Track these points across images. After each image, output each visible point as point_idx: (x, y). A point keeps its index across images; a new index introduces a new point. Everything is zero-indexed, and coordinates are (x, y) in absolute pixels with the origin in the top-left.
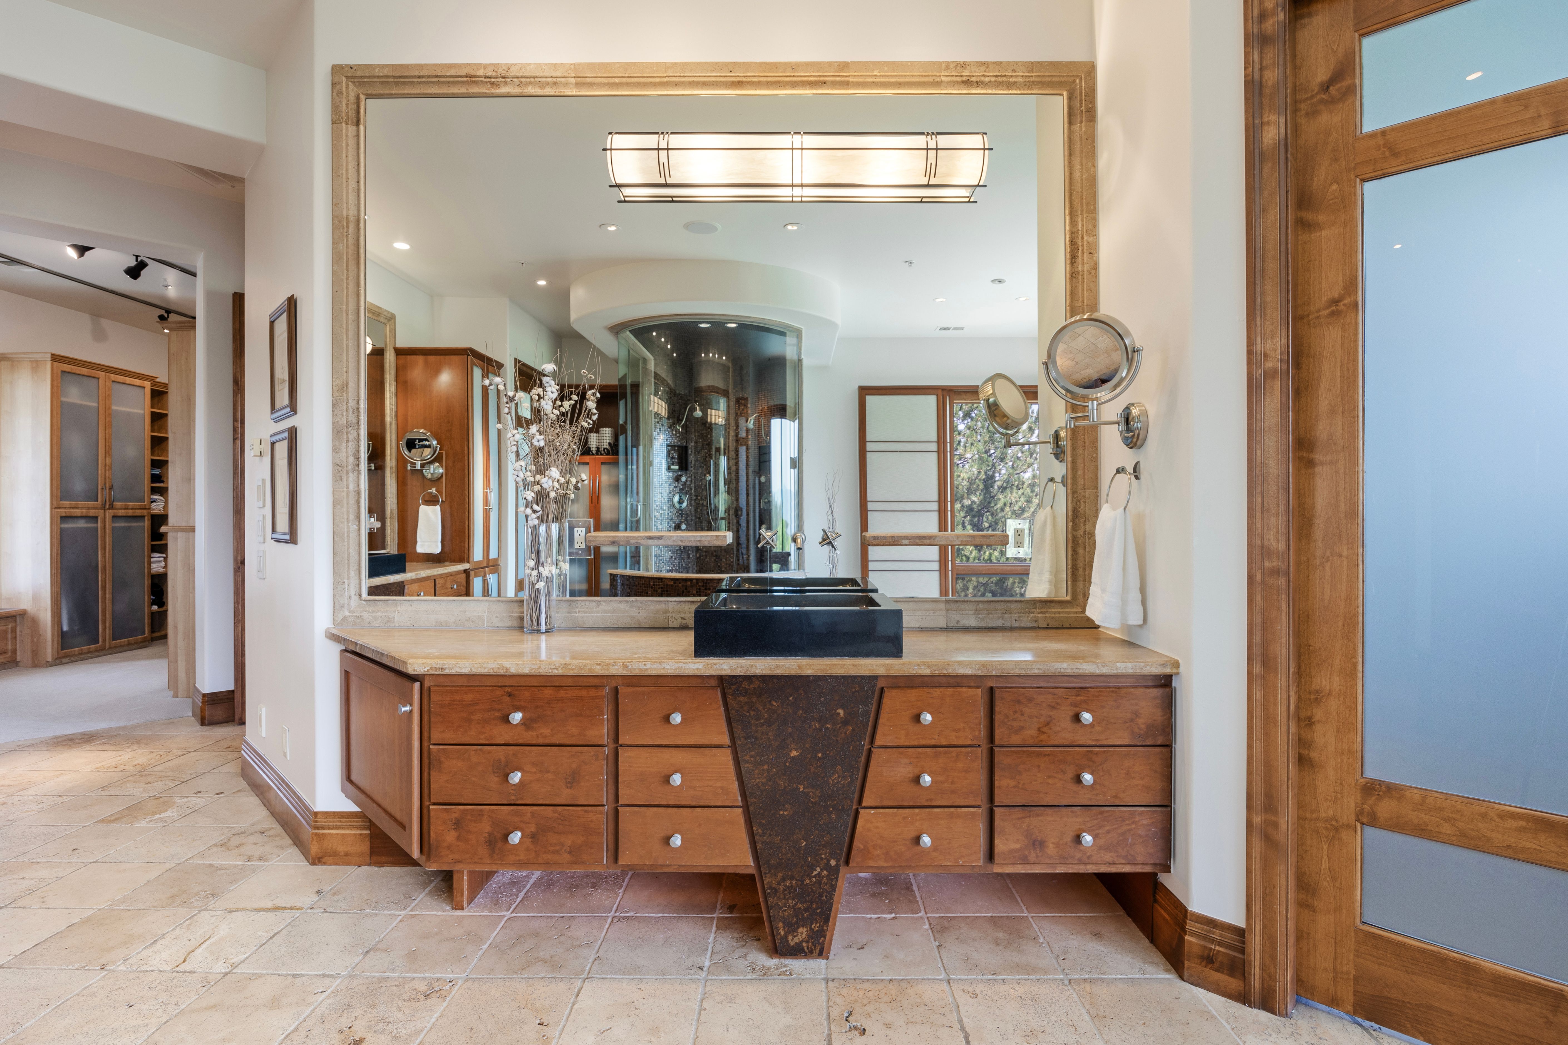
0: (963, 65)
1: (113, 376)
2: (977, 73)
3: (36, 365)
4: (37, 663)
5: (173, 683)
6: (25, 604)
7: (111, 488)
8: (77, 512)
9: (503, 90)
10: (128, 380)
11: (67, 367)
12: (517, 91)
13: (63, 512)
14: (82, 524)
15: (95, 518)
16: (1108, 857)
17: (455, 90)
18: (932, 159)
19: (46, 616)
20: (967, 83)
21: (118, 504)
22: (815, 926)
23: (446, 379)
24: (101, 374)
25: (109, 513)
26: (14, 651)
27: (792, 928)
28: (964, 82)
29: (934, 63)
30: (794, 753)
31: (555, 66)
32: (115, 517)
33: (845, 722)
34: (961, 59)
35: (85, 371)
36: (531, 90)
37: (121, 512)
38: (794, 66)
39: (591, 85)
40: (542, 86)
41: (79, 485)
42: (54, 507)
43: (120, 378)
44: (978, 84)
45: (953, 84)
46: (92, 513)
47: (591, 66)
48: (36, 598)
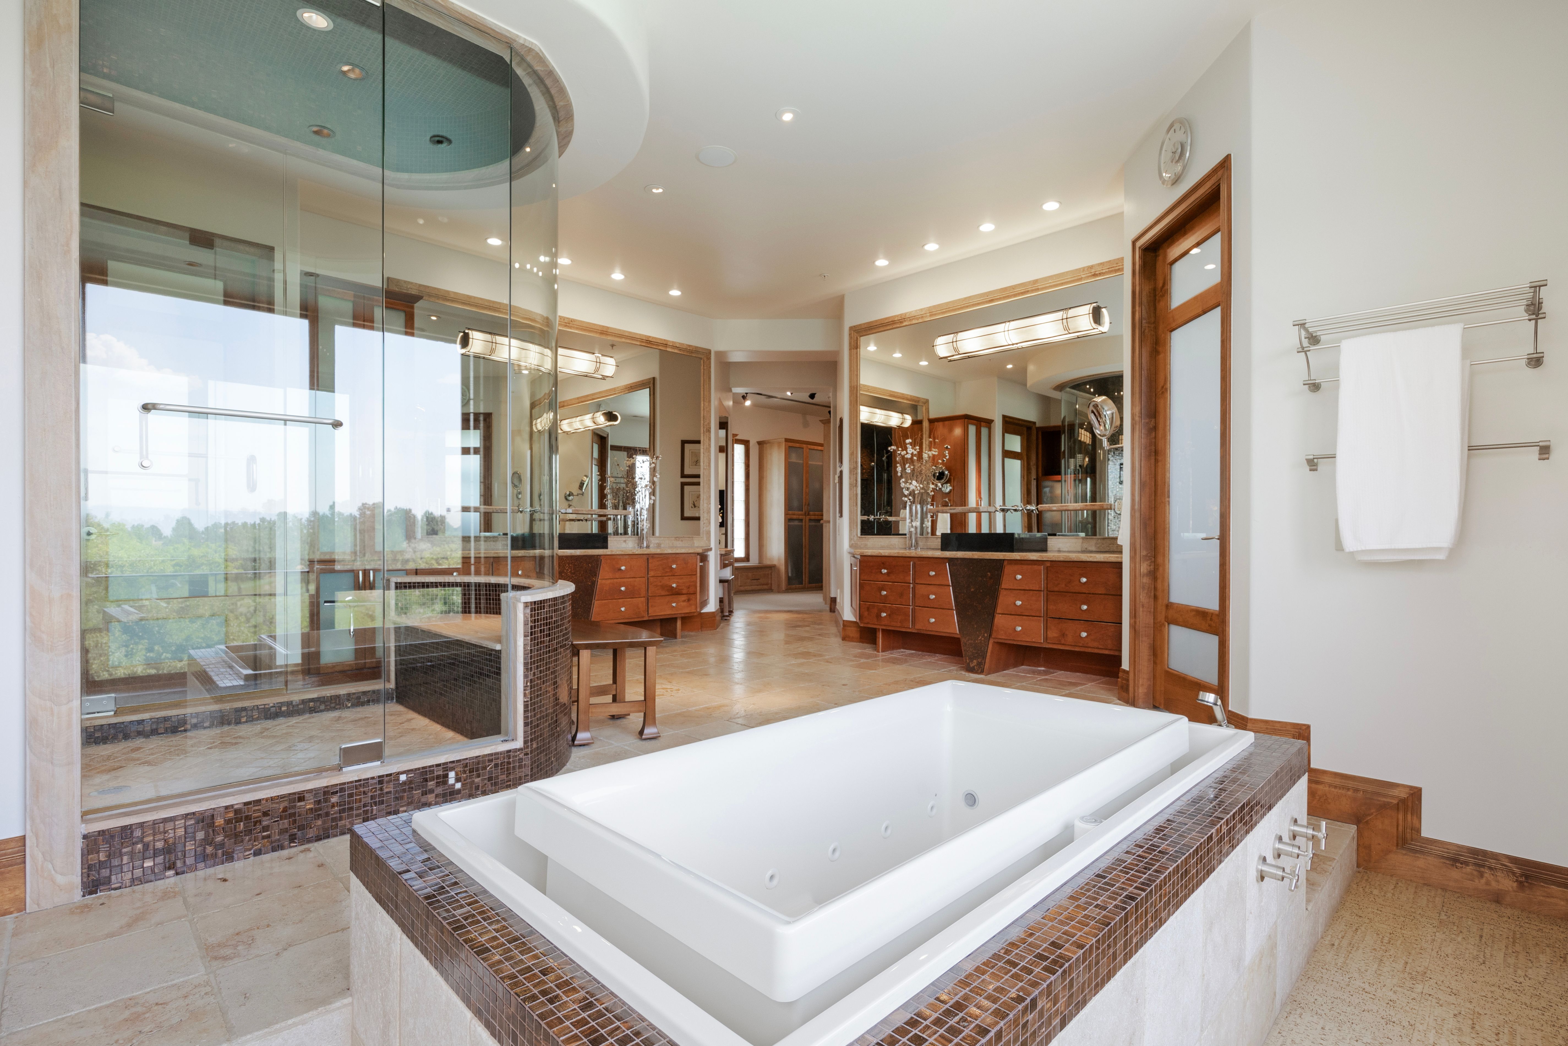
0: (1091, 267)
1: (809, 446)
2: (1098, 270)
3: (779, 444)
4: (779, 591)
5: (825, 599)
6: (775, 562)
7: (808, 505)
8: (795, 517)
9: (904, 324)
10: (816, 447)
11: (791, 444)
12: (909, 323)
13: (789, 517)
14: (796, 523)
15: (801, 520)
16: (1096, 644)
17: (888, 328)
18: (1065, 324)
19: (783, 568)
20: (1095, 275)
21: (811, 513)
22: (979, 660)
23: (958, 431)
24: (804, 446)
25: (808, 518)
26: (771, 584)
27: (971, 660)
28: (1094, 275)
29: (1077, 270)
30: (972, 590)
31: (922, 310)
32: (810, 520)
33: (991, 578)
34: (1090, 264)
35: (797, 445)
36: (914, 322)
37: (813, 517)
38: (1013, 287)
39: (935, 314)
40: (918, 319)
41: (795, 504)
42: (786, 514)
43: (812, 447)
44: (1100, 274)
45: (1088, 277)
46: (801, 517)
47: (934, 307)
48: (779, 560)
